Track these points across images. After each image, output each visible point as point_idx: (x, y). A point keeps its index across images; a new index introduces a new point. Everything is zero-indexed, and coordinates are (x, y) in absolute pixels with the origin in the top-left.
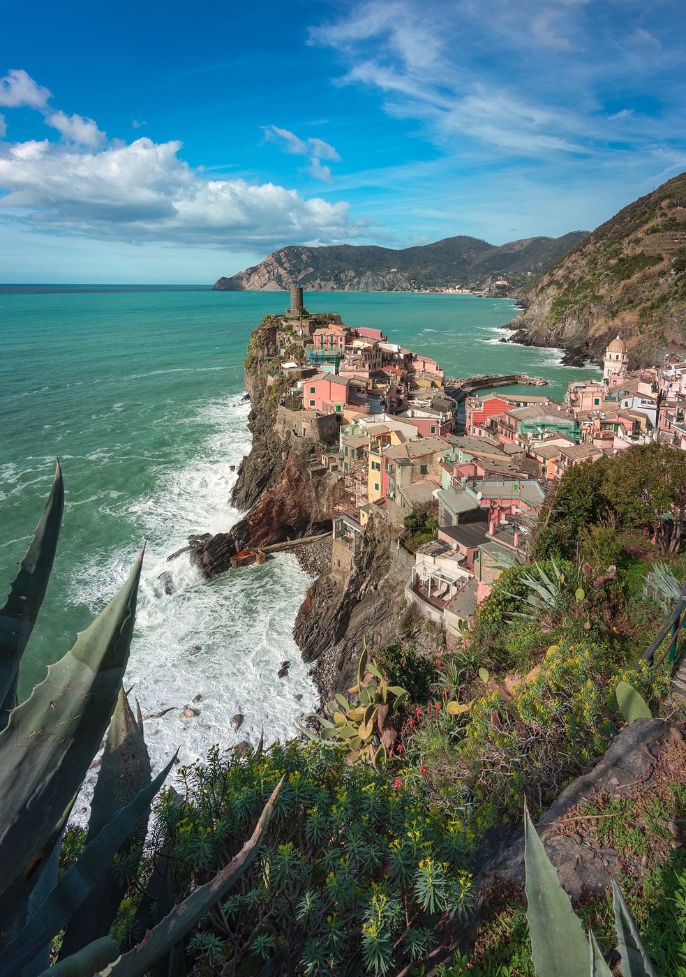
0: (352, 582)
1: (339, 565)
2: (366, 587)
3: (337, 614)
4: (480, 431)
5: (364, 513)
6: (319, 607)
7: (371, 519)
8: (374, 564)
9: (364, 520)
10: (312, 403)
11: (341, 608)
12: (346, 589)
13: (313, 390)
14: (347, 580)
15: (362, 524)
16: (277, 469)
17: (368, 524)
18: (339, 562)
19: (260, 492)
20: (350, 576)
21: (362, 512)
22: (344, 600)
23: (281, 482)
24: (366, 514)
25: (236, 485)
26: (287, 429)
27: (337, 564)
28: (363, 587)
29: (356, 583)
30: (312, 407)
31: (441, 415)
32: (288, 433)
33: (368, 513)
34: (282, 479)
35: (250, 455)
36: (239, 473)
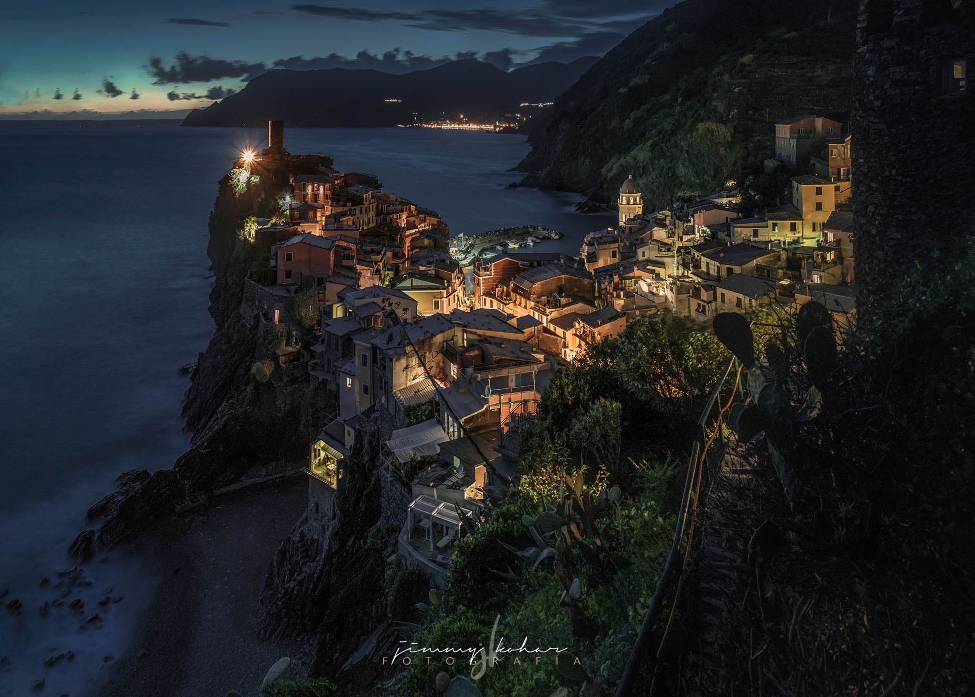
0: (335, 535)
1: (317, 511)
2: (354, 542)
3: (313, 590)
4: (491, 302)
5: (350, 429)
6: (289, 582)
7: (359, 437)
8: (362, 506)
9: (350, 441)
10: (288, 274)
11: (319, 579)
12: (326, 548)
13: (289, 257)
14: (328, 533)
15: (348, 447)
16: (241, 371)
17: (356, 444)
18: (317, 506)
19: (219, 406)
20: (330, 529)
21: (347, 428)
22: (325, 566)
23: (245, 389)
24: (352, 432)
25: (188, 397)
26: (256, 312)
27: (314, 509)
28: (350, 543)
29: (341, 535)
30: (289, 281)
31: (446, 284)
32: (257, 318)
33: (354, 428)
34: (247, 384)
35: (207, 352)
36: (193, 379)
